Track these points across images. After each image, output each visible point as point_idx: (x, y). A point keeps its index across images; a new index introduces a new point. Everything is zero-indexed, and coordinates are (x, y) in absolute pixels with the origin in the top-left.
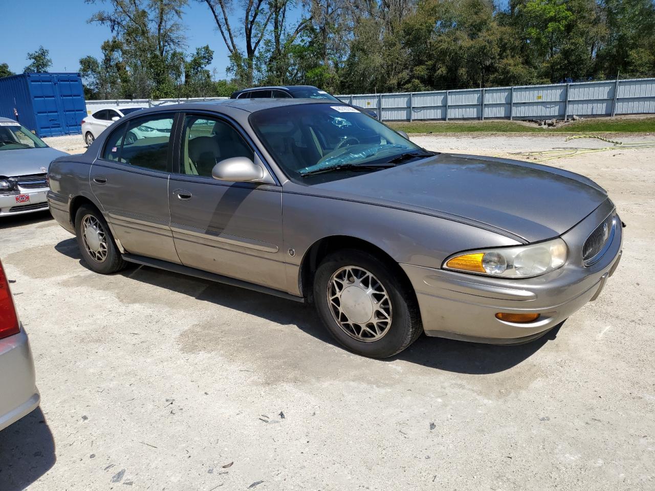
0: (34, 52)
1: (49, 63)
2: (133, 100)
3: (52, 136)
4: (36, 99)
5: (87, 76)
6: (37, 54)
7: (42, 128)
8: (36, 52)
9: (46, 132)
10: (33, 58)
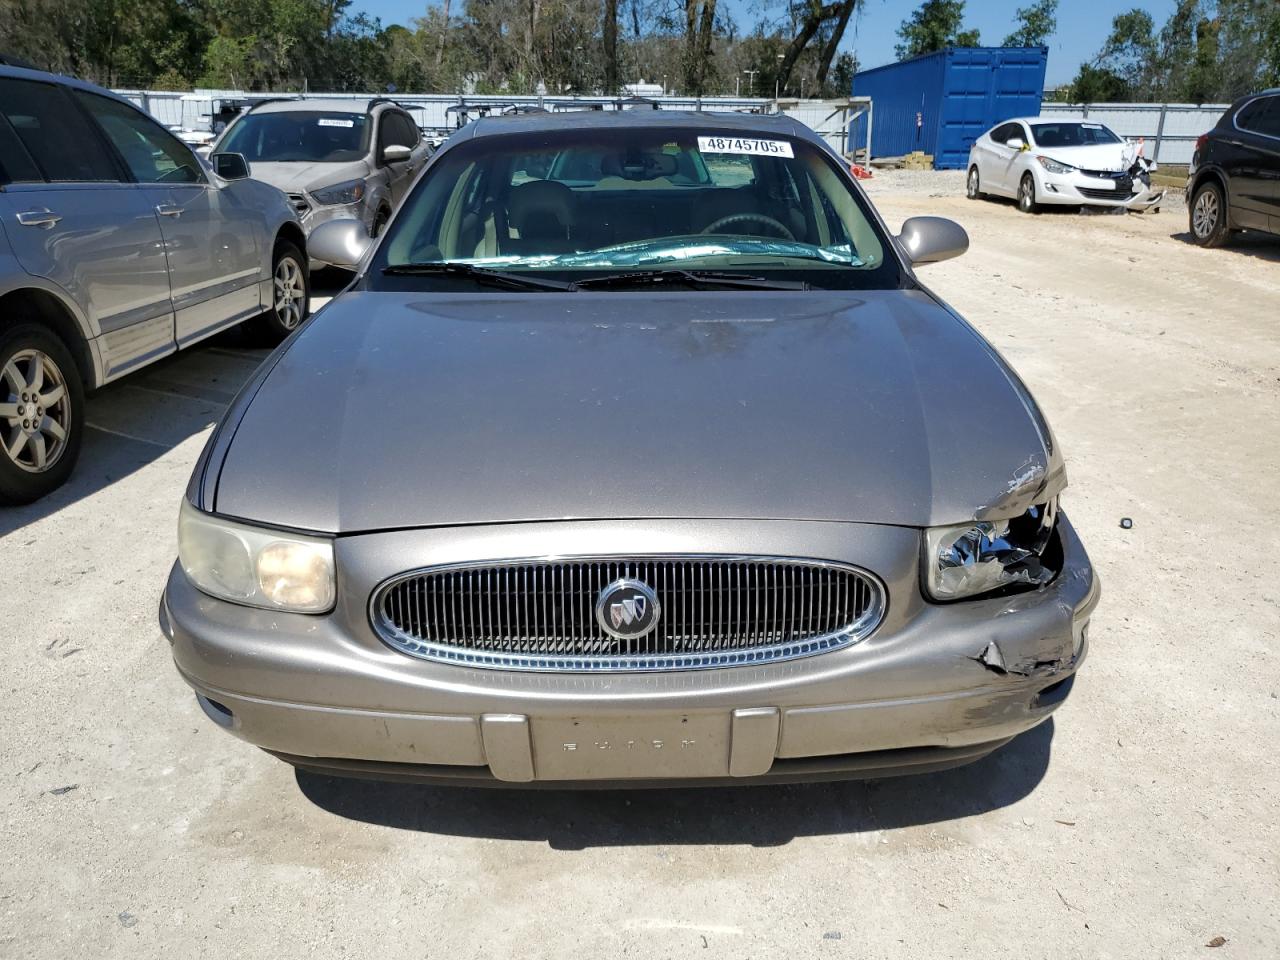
0: (1030, 7)
1: (1051, 28)
2: (1203, 106)
3: (959, 169)
4: (951, 97)
5: (1122, 50)
6: (1034, 10)
7: (946, 152)
8: (1034, 6)
9: (951, 160)
10: (1025, 18)
